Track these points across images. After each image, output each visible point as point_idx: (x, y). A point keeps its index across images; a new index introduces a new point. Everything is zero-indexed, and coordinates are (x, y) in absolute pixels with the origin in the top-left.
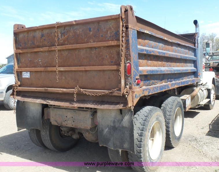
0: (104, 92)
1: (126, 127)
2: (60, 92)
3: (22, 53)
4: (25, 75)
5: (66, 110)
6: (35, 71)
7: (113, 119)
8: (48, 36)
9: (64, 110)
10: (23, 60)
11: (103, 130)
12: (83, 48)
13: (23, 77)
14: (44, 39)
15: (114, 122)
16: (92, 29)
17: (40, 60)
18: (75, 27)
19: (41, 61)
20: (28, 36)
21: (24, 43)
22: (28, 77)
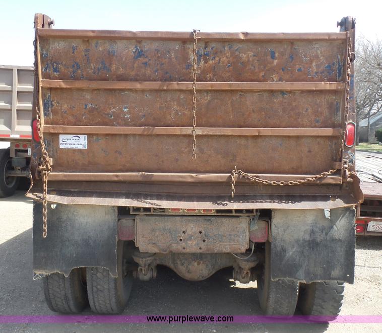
0: (304, 178)
1: (340, 240)
2: (190, 180)
4: (69, 142)
5: (184, 218)
6: (107, 135)
7: (309, 228)
8: (158, 57)
9: (178, 218)
10: (66, 106)
11: (285, 251)
12: (252, 92)
13: (61, 147)
14: (145, 64)
15: (312, 232)
16: (277, 55)
17: (126, 110)
19: (129, 112)
20: (87, 50)
21: (73, 66)
22: (80, 147)
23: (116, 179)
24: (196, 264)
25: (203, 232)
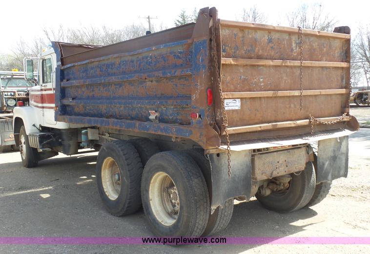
1: (344, 153)
2: (293, 125)
3: (236, 65)
4: (230, 105)
5: (278, 152)
6: (251, 98)
7: (332, 149)
8: (279, 44)
9: (275, 153)
10: (229, 78)
11: (324, 164)
12: (316, 67)
13: (226, 108)
14: (272, 47)
15: (334, 151)
16: (325, 45)
17: (261, 80)
18: (312, 39)
19: (263, 82)
20: (243, 37)
21: (235, 48)
22: (237, 108)
23: (260, 129)
24: (254, 187)
25: (287, 161)
